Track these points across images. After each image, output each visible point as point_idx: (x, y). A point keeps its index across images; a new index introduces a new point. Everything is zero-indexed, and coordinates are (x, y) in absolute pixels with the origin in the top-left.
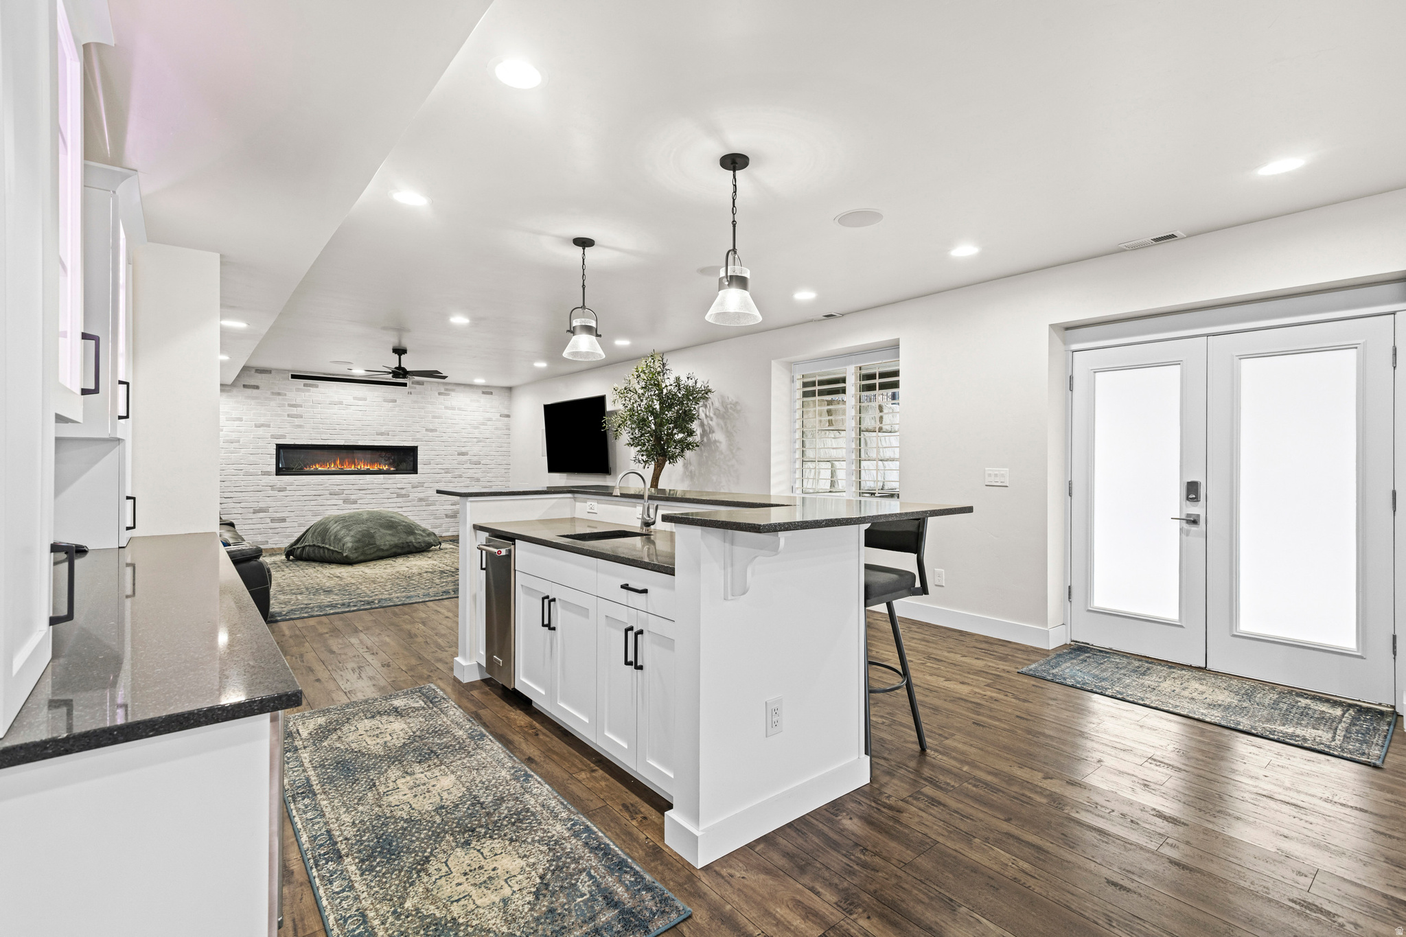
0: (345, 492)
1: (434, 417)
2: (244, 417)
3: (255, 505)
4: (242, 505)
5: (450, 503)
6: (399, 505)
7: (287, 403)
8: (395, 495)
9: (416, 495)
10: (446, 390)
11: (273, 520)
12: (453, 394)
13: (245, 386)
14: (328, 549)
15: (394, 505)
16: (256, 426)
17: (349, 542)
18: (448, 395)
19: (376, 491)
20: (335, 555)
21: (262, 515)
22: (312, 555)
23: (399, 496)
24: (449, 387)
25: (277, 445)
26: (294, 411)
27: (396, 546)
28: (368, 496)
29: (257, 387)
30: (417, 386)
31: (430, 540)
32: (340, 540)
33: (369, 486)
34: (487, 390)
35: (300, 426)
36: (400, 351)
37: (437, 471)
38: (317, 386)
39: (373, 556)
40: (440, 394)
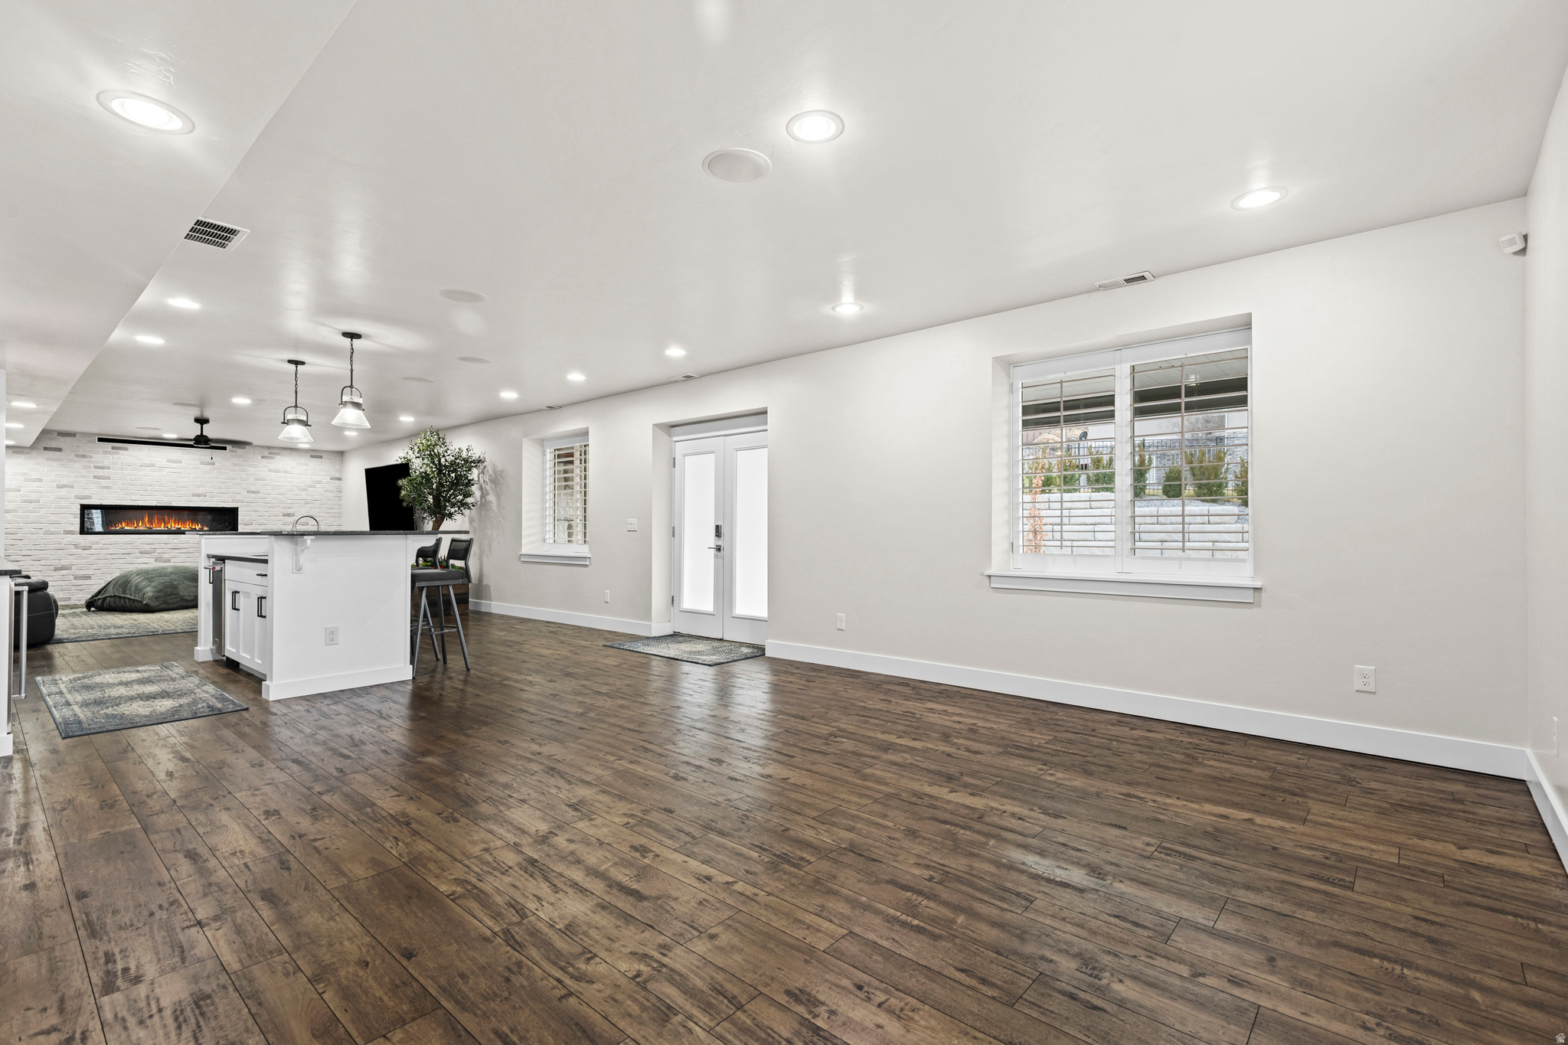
0: (157, 551)
1: (257, 479)
2: (45, 479)
3: (57, 563)
4: (42, 562)
7: (92, 465)
10: (271, 453)
11: (76, 578)
12: (278, 457)
13: (45, 449)
14: (129, 599)
16: (60, 487)
17: (149, 592)
18: (273, 458)
19: (191, 550)
20: (136, 604)
21: (64, 572)
22: (113, 605)
24: (274, 451)
25: (81, 505)
26: (101, 472)
28: (183, 555)
29: (60, 450)
32: (141, 590)
33: (184, 546)
34: (315, 454)
35: (107, 487)
36: (202, 421)
38: (127, 449)
39: (176, 605)
40: (263, 457)
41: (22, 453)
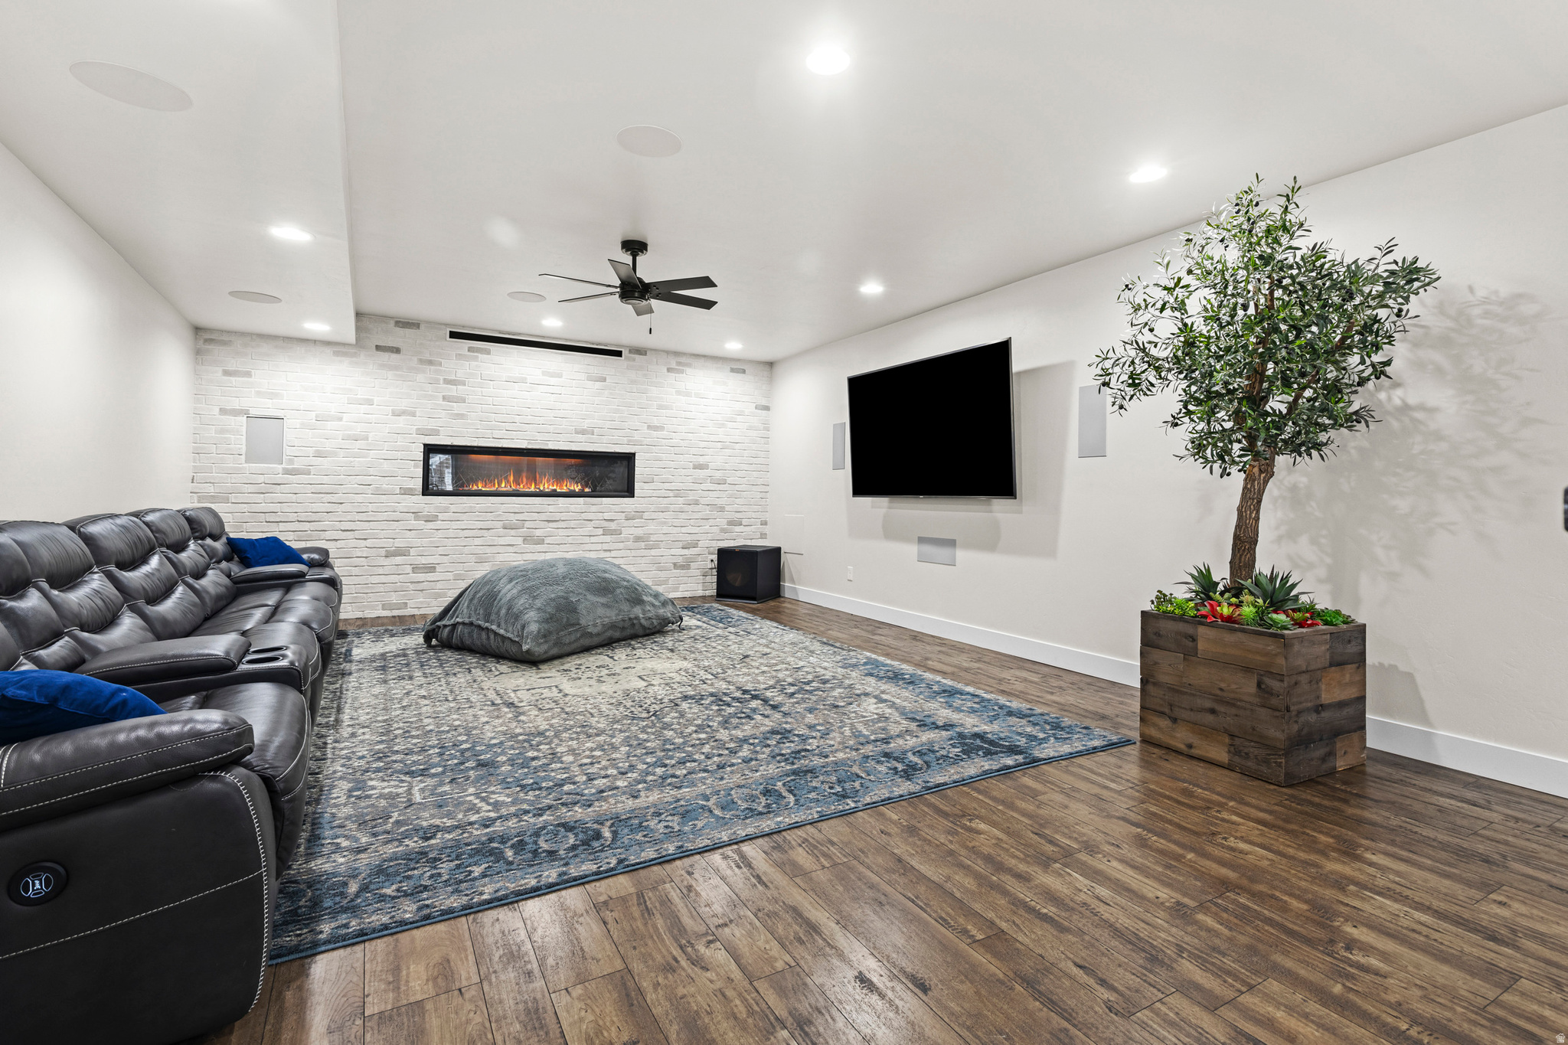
0: (527, 525)
1: (660, 407)
2: (376, 399)
3: (389, 544)
4: (369, 543)
5: (681, 544)
6: (605, 546)
7: (442, 378)
8: (600, 531)
9: (632, 531)
10: (679, 364)
11: (416, 569)
12: (688, 370)
13: (378, 348)
14: (496, 634)
15: (599, 547)
16: (395, 414)
17: (533, 621)
18: (682, 372)
19: (572, 524)
20: (507, 645)
21: (399, 560)
22: (468, 642)
23: (607, 532)
24: (683, 360)
25: (425, 445)
26: (453, 390)
27: (613, 626)
28: (561, 532)
29: (397, 350)
30: (637, 357)
31: (667, 612)
32: (517, 617)
33: (563, 516)
34: (737, 365)
35: (461, 416)
36: (635, 247)
37: (663, 493)
38: (488, 352)
39: (574, 646)
40: (669, 370)
41: (345, 354)
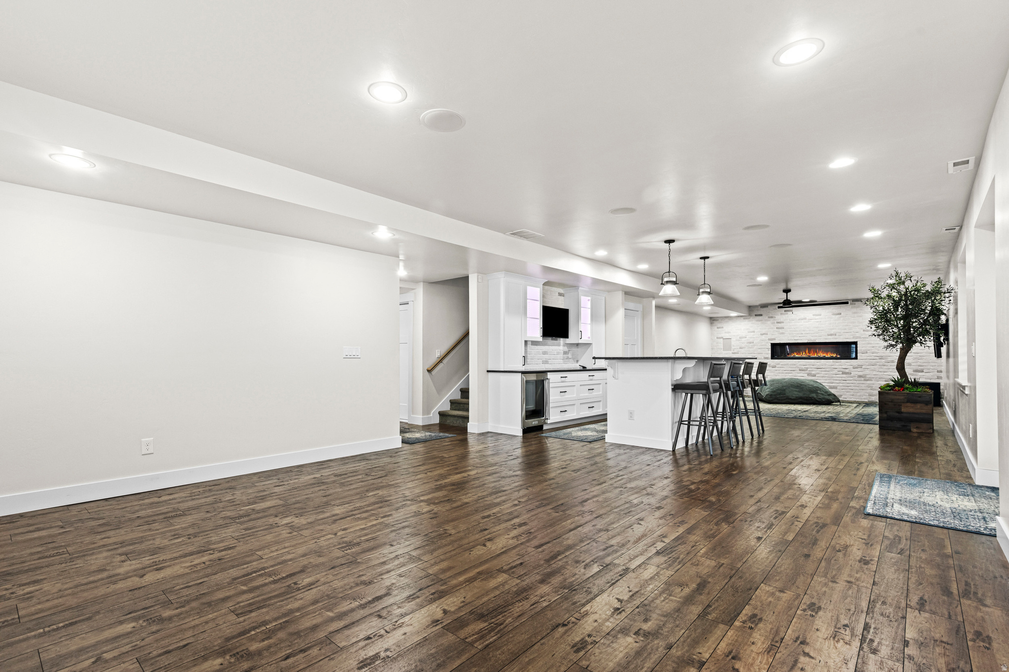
0: (809, 369)
2: (756, 331)
5: (884, 380)
6: (843, 379)
7: (776, 322)
8: (841, 373)
9: (857, 373)
13: (756, 315)
15: (841, 379)
16: (762, 335)
19: (827, 369)
23: (843, 373)
25: (771, 344)
26: (780, 325)
29: (761, 315)
30: (856, 303)
33: (823, 367)
35: (783, 333)
36: (787, 291)
37: (873, 358)
38: (791, 311)
41: (746, 319)
